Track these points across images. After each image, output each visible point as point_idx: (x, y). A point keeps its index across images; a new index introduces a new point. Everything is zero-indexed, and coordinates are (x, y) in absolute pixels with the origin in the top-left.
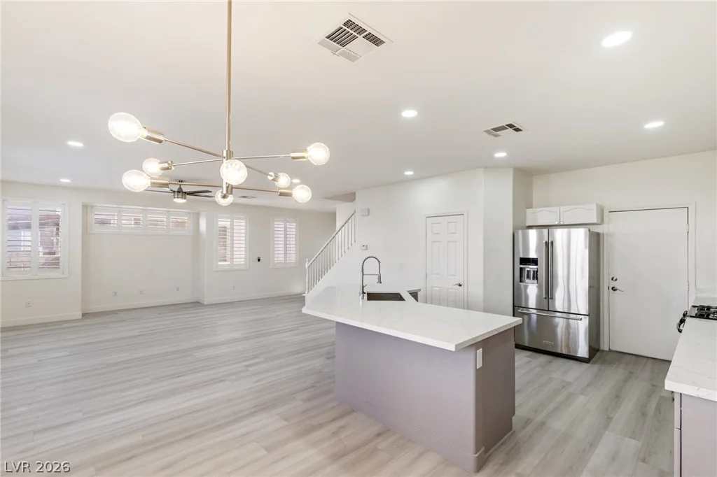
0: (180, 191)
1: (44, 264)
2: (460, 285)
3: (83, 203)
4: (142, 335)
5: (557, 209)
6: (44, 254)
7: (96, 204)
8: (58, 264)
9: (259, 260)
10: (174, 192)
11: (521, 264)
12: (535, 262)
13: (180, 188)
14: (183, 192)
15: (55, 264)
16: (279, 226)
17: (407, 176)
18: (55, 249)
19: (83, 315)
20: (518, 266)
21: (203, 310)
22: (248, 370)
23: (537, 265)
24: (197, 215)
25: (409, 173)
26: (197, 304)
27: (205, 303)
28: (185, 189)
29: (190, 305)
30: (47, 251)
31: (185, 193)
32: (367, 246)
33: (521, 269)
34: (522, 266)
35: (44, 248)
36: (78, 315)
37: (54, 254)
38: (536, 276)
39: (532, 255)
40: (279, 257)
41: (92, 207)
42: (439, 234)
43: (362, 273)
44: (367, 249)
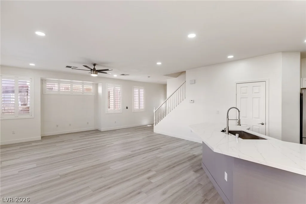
0: (94, 70)
1: (22, 110)
2: (263, 124)
3: (41, 78)
4: (76, 152)
6: (22, 105)
7: (47, 79)
8: (29, 111)
9: (127, 108)
10: (92, 70)
13: (94, 68)
14: (96, 70)
15: (27, 110)
16: (136, 91)
17: (230, 59)
18: (26, 102)
19: (42, 137)
21: (101, 135)
22: (151, 183)
24: (97, 85)
25: (231, 57)
26: (97, 131)
27: (102, 131)
28: (97, 68)
29: (94, 132)
30: (23, 103)
31: (97, 70)
32: (194, 101)
35: (21, 102)
36: (39, 138)
37: (26, 105)
40: (136, 107)
41: (45, 80)
42: (246, 93)
43: (227, 118)
44: (194, 102)
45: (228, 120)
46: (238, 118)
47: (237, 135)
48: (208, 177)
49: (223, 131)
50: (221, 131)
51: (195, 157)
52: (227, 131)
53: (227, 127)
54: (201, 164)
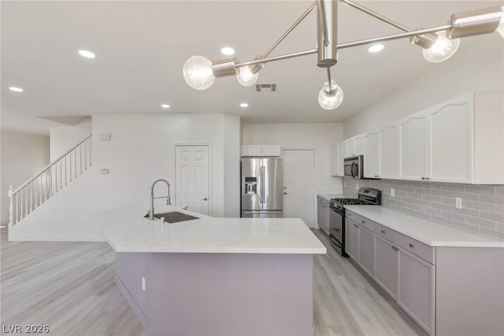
2: (206, 200)
5: (260, 146)
11: (246, 181)
12: (255, 179)
17: (164, 109)
20: (244, 183)
23: (256, 181)
25: (165, 106)
32: (108, 170)
33: (246, 185)
34: (247, 183)
38: (255, 189)
39: (254, 176)
42: (187, 160)
43: (152, 197)
44: (108, 173)
45: (153, 198)
46: (167, 195)
47: (162, 219)
48: (122, 295)
49: (147, 216)
50: (144, 217)
51: (105, 268)
52: (151, 215)
53: (152, 210)
54: (113, 278)
